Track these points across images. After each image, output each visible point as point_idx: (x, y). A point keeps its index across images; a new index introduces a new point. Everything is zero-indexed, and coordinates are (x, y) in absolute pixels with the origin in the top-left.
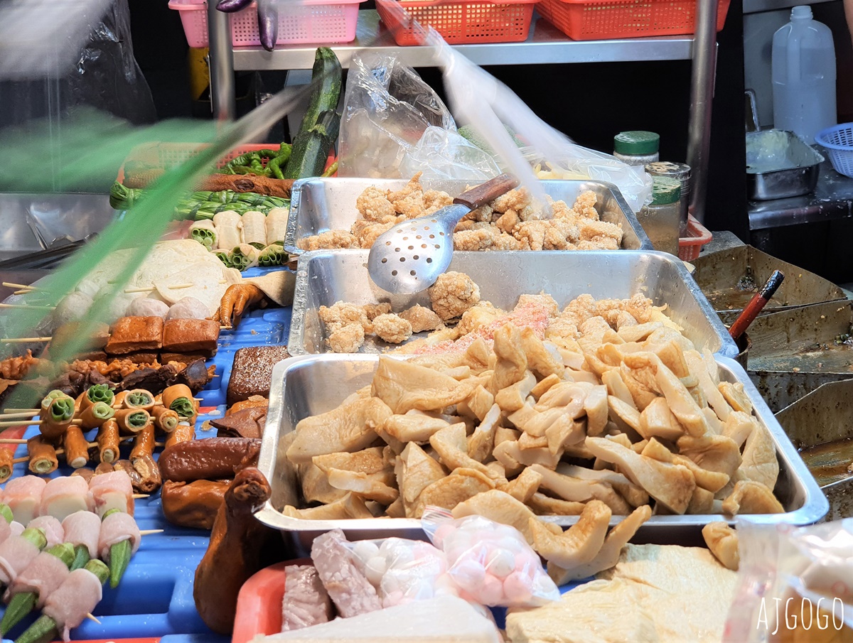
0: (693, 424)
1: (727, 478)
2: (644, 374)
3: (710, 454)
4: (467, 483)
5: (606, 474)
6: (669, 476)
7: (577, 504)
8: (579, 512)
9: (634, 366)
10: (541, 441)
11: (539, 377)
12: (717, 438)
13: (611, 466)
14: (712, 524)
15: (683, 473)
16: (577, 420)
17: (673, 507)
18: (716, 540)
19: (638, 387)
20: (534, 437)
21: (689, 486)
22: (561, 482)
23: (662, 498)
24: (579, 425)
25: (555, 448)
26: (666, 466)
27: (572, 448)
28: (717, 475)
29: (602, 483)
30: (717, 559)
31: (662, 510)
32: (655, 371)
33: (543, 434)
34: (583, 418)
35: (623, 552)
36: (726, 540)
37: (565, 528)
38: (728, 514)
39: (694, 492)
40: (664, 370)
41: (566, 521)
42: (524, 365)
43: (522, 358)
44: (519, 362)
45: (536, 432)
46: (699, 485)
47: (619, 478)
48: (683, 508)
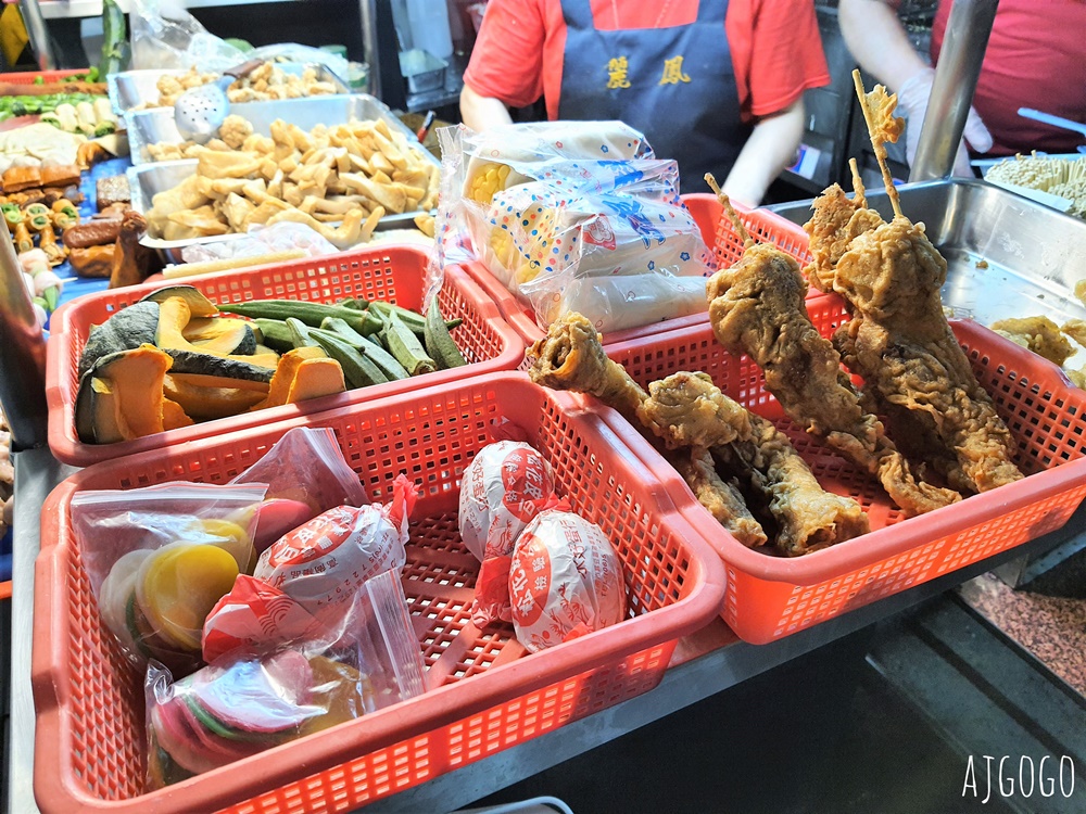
0: (400, 162)
1: (423, 191)
2: (367, 140)
3: (411, 179)
4: (272, 209)
5: (354, 197)
6: (391, 192)
7: (340, 216)
8: (342, 219)
9: (359, 136)
10: (312, 183)
11: (302, 152)
12: (414, 170)
13: (356, 192)
14: (417, 216)
15: (399, 189)
16: (333, 168)
17: (395, 210)
18: (422, 222)
19: (365, 148)
20: (307, 181)
21: (403, 197)
22: (328, 204)
23: (390, 205)
24: (334, 171)
25: (321, 184)
26: (388, 186)
27: (331, 186)
28: (418, 189)
29: (354, 201)
30: (425, 233)
31: (389, 212)
32: (372, 136)
33: (313, 178)
34: (335, 167)
35: (372, 236)
36: (428, 221)
37: (336, 228)
38: (427, 210)
39: (407, 201)
40: (378, 135)
41: (336, 224)
42: (292, 144)
43: (290, 140)
44: (288, 143)
45: (308, 177)
46: (408, 196)
47: (363, 198)
48: (402, 209)
